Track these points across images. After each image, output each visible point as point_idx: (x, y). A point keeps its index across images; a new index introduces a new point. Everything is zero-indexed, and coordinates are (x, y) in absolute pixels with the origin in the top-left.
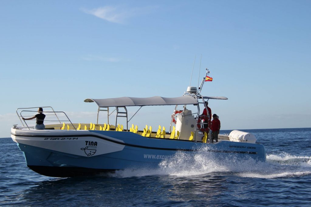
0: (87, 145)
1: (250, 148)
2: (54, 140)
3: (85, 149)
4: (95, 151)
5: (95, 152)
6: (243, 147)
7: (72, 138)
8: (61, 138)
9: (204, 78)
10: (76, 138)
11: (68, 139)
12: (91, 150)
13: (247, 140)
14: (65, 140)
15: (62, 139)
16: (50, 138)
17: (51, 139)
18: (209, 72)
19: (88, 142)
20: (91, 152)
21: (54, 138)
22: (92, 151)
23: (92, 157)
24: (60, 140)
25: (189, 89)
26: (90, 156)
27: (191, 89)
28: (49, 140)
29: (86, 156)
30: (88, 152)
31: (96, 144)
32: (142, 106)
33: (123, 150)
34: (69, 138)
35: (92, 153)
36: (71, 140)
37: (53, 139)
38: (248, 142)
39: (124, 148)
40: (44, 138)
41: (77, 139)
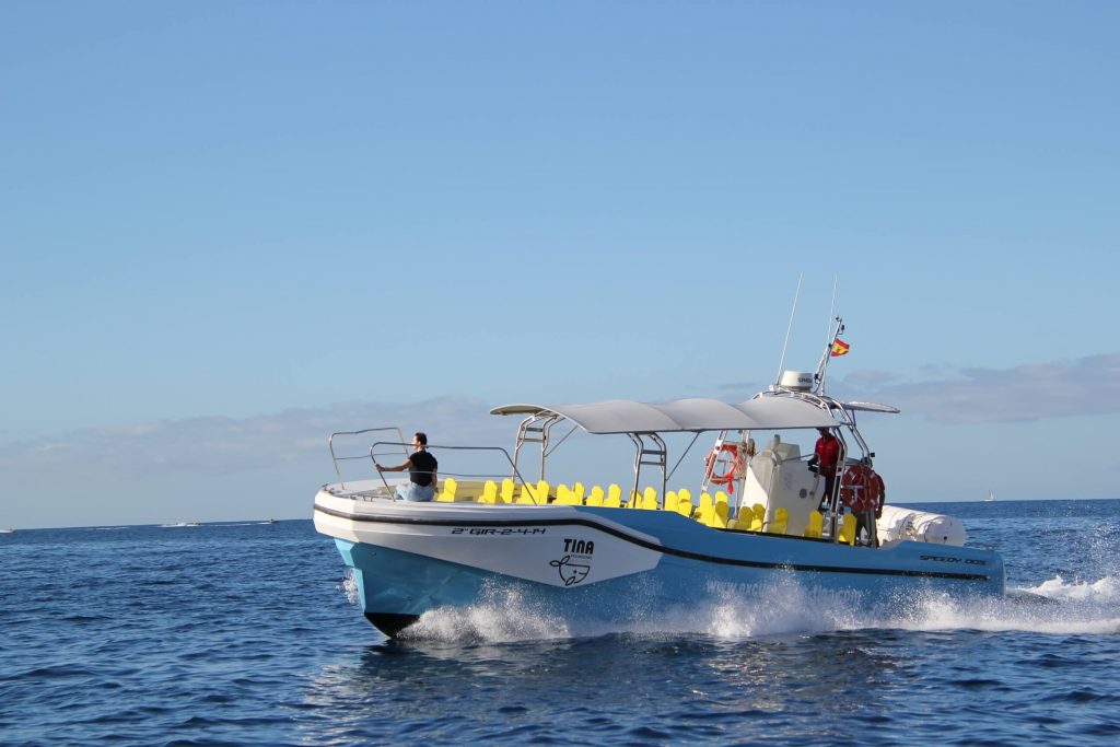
0: (566, 550)
1: (972, 562)
2: (480, 536)
3: (560, 564)
4: (585, 570)
5: (586, 574)
6: (954, 559)
7: (531, 528)
8: (501, 529)
9: (830, 346)
10: (541, 528)
11: (519, 531)
12: (574, 568)
13: (945, 538)
14: (512, 535)
15: (503, 533)
16: (470, 528)
17: (471, 532)
18: (843, 328)
19: (570, 541)
20: (575, 572)
21: (482, 528)
22: (579, 570)
23: (577, 587)
24: (496, 535)
25: (790, 379)
26: (573, 585)
27: (801, 380)
28: (466, 533)
29: (561, 584)
30: (567, 571)
31: (590, 547)
32: (699, 431)
33: (658, 566)
34: (523, 529)
35: (579, 577)
36: (528, 535)
37: (478, 533)
38: (947, 543)
39: (660, 562)
40: (452, 528)
41: (543, 532)
